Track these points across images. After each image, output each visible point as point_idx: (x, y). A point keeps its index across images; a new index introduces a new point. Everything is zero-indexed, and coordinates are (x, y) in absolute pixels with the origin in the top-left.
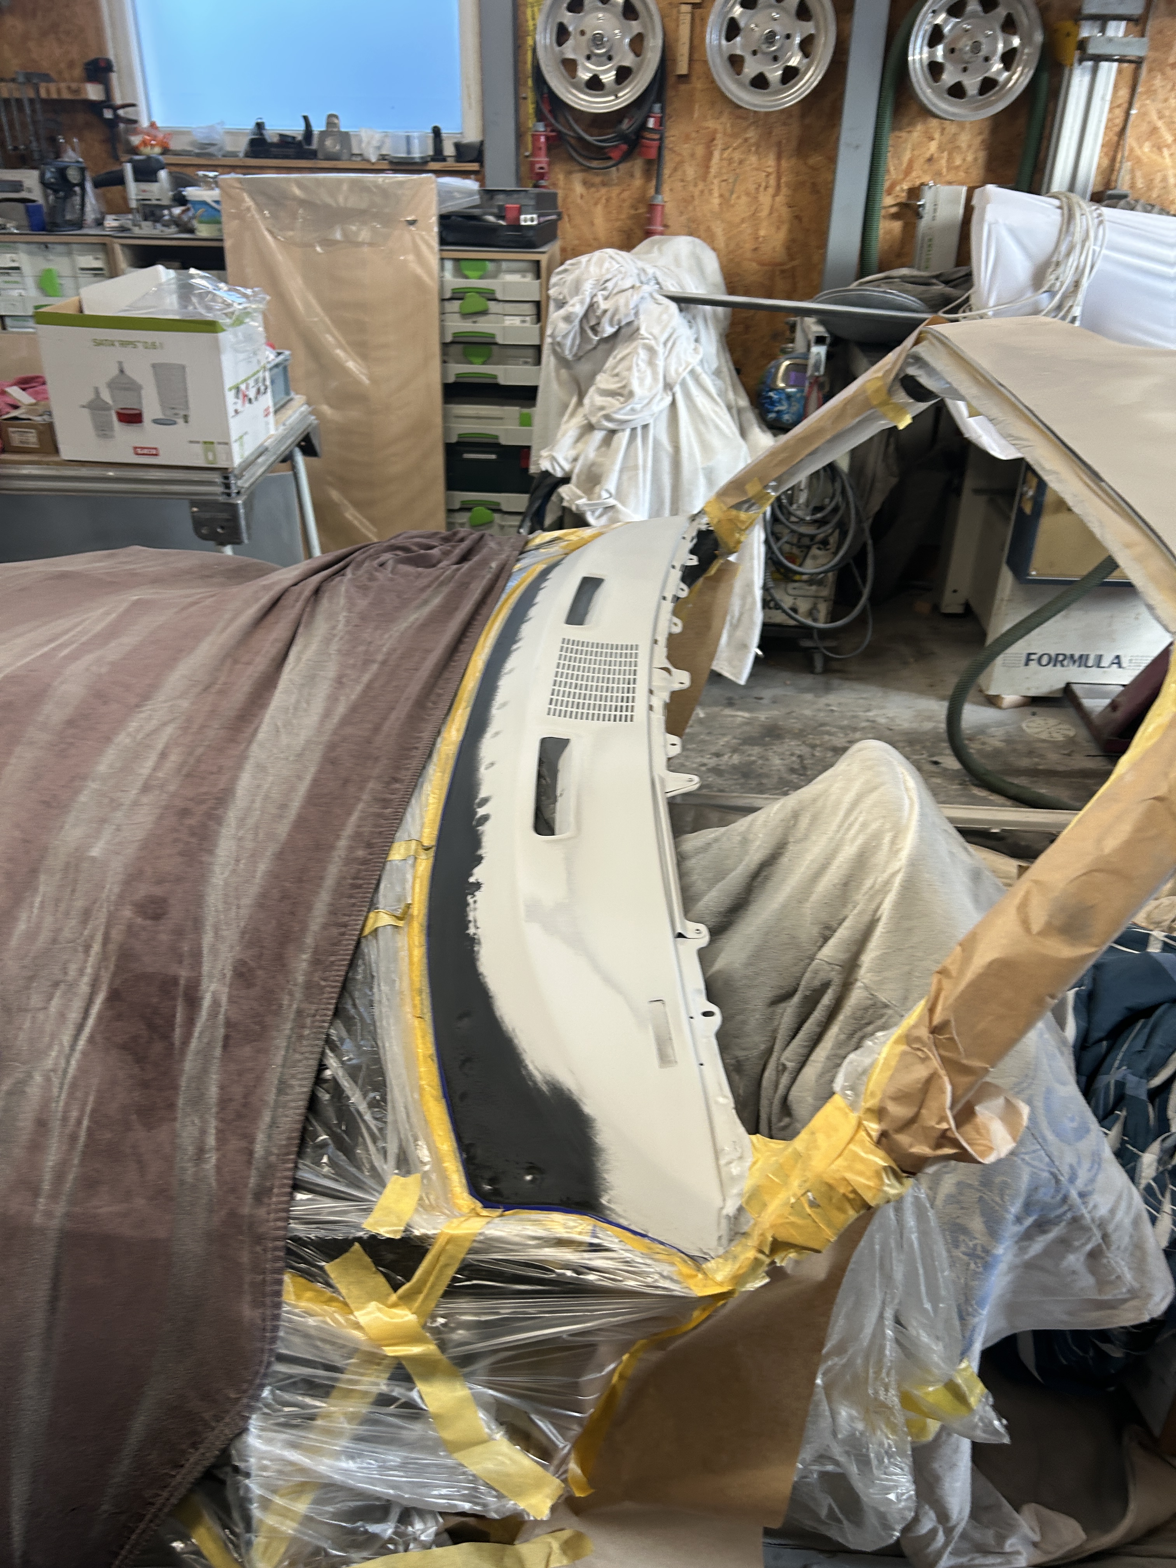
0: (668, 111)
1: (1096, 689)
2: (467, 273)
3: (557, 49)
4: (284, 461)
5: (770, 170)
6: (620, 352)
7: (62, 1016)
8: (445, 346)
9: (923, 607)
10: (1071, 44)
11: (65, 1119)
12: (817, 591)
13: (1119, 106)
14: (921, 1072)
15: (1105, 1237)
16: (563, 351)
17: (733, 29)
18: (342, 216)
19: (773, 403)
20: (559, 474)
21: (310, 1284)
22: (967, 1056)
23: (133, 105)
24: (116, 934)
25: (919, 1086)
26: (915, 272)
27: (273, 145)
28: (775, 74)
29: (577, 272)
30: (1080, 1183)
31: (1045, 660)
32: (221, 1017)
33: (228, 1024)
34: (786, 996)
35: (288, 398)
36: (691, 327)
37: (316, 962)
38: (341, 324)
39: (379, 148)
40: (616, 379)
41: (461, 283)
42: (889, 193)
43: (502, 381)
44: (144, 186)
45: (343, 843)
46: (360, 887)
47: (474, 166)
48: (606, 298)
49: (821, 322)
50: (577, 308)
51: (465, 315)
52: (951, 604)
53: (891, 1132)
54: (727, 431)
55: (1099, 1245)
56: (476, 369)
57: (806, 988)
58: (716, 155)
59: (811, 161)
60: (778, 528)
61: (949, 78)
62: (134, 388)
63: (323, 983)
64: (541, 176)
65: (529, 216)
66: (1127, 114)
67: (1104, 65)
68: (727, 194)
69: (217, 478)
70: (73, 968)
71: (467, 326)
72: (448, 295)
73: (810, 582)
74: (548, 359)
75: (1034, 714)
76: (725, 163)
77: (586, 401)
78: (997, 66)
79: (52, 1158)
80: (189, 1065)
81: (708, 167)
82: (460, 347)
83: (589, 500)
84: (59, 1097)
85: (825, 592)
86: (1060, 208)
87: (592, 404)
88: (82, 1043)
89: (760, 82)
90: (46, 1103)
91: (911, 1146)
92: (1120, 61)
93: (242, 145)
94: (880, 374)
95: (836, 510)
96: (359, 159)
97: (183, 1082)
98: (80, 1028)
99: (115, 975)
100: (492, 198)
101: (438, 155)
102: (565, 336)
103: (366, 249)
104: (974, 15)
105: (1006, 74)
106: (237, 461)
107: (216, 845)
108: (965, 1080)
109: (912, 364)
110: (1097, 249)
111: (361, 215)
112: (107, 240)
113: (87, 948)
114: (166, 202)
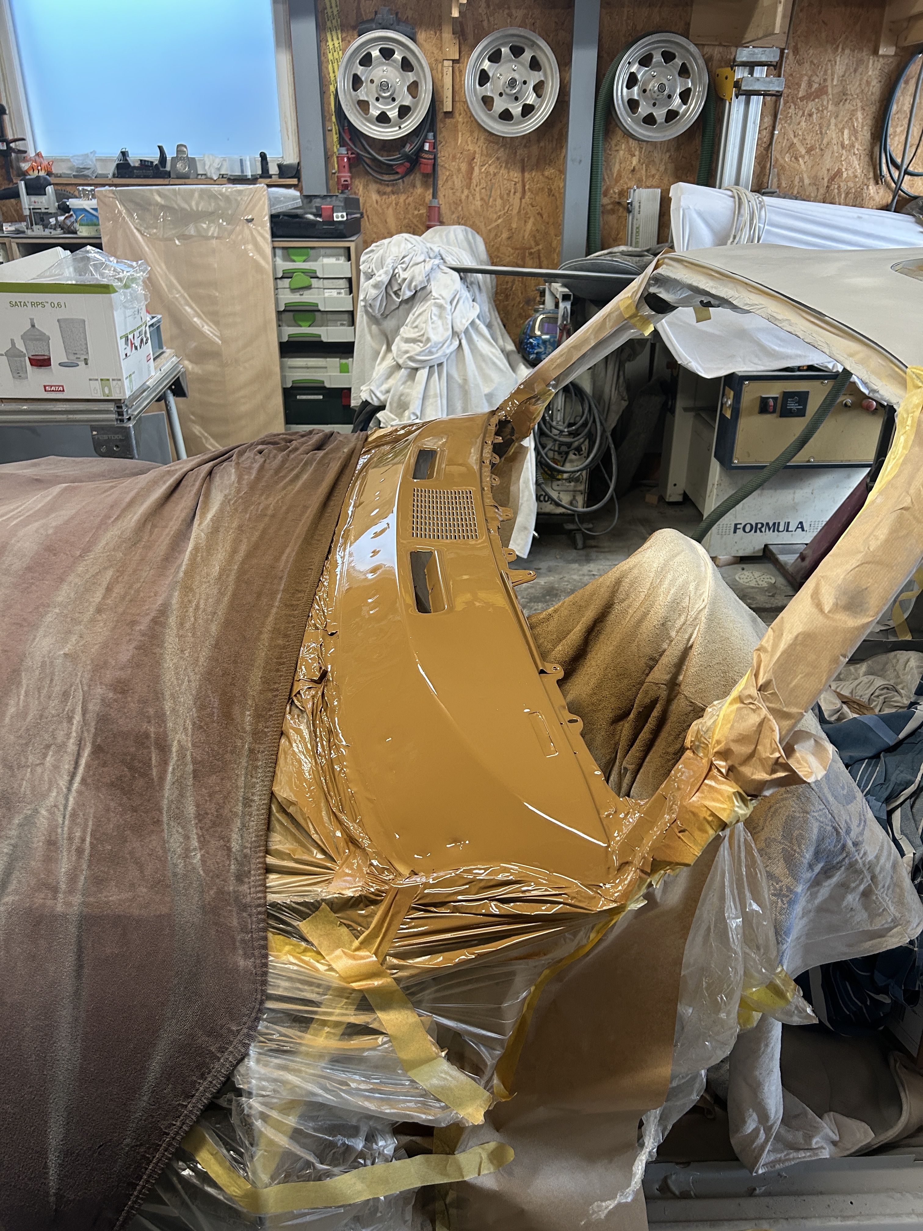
0: (439, 138)
1: (787, 548)
2: (294, 258)
3: (353, 93)
4: (159, 400)
5: (517, 180)
6: (418, 309)
7: (56, 767)
8: (279, 313)
9: (651, 498)
10: (729, 84)
11: (70, 839)
12: (575, 486)
13: (766, 129)
14: (754, 719)
15: (873, 878)
16: (374, 311)
17: (484, 78)
18: (197, 217)
19: (532, 346)
20: (376, 403)
21: (287, 940)
22: (786, 706)
23: (23, 139)
24: (94, 707)
25: (754, 729)
26: (630, 249)
27: (135, 167)
28: (516, 110)
29: (381, 252)
30: (853, 835)
31: (748, 528)
32: (189, 757)
33: (195, 762)
34: (622, 716)
35: (161, 351)
36: (469, 291)
37: (258, 716)
38: (197, 299)
39: (219, 169)
40: (416, 330)
41: (289, 265)
42: (605, 196)
43: (325, 339)
44: (33, 198)
45: (265, 636)
46: (284, 663)
47: (294, 181)
48: (405, 270)
49: (564, 285)
50: (382, 277)
51: (294, 290)
52: (673, 494)
53: (737, 766)
54: (502, 366)
55: (869, 885)
56: (305, 330)
57: (639, 706)
58: (476, 169)
59: (546, 173)
60: (544, 440)
61: (643, 110)
62: (44, 339)
63: (266, 730)
64: (346, 187)
65: (340, 214)
66: (772, 134)
67: (754, 98)
68: (486, 198)
69: (112, 407)
70: (60, 736)
71: (296, 298)
72: (280, 275)
73: (569, 480)
74: (361, 318)
75: (743, 569)
76: (484, 175)
77: (394, 348)
78: (677, 101)
79: (64, 866)
80: (168, 792)
81: (471, 179)
82: (291, 314)
83: (400, 421)
84: (63, 823)
85: (581, 487)
86: (733, 197)
87: (399, 349)
88: (76, 785)
89: (506, 116)
90: (53, 829)
91: (752, 774)
92: (764, 95)
93: (111, 169)
94: (630, 295)
95: (585, 424)
96: (203, 177)
97: (165, 803)
98: (73, 776)
99: (96, 735)
100: (310, 202)
101: (265, 173)
102: (375, 299)
103: (214, 241)
104: (659, 64)
105: (684, 107)
106: (128, 394)
107: (163, 642)
108: (787, 723)
109: (654, 285)
110: (762, 226)
111: (210, 216)
112: (6, 240)
113: (70, 719)
114: (52, 210)
